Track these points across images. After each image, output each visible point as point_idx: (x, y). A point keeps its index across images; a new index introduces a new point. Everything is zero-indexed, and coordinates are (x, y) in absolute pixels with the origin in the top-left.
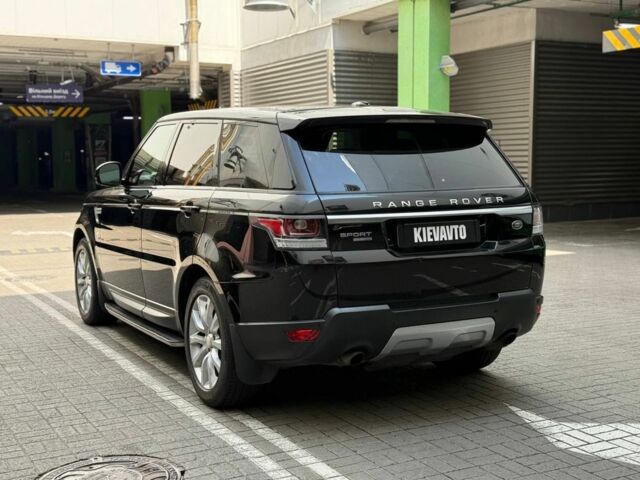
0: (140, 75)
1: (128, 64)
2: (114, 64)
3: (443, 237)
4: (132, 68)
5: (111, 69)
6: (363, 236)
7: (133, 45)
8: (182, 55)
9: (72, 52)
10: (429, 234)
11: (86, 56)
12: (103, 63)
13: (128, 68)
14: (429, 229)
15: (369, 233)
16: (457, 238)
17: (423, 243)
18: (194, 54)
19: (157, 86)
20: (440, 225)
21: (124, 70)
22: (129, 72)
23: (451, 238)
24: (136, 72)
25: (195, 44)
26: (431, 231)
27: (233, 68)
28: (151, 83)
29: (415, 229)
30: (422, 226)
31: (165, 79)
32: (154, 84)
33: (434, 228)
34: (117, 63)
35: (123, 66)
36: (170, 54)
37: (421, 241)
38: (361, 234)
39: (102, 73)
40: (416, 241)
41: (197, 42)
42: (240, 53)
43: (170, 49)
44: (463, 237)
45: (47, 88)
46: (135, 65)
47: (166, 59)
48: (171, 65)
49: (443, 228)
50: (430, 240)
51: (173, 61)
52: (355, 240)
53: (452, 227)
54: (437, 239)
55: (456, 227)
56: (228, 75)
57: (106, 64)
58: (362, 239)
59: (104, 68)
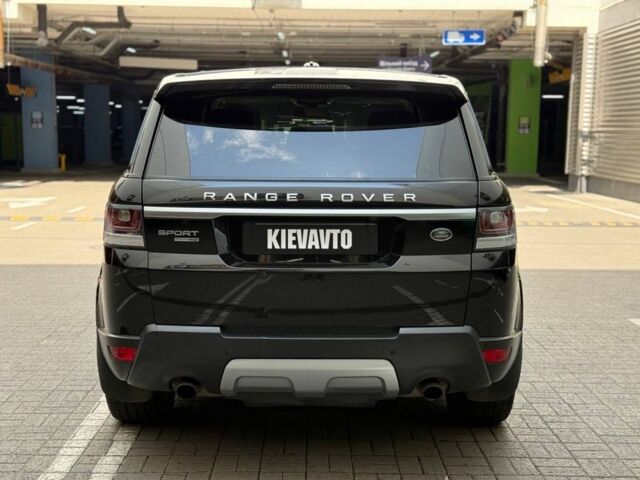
0: (484, 43)
1: (472, 33)
2: (457, 34)
3: (314, 244)
4: (475, 37)
5: (455, 39)
6: (186, 236)
7: (479, 12)
8: (530, 20)
9: (424, 24)
10: (291, 238)
11: (434, 27)
12: (446, 33)
13: (472, 37)
14: (291, 232)
15: (195, 232)
16: (335, 246)
17: (281, 250)
18: (542, 17)
19: (518, 54)
20: (309, 228)
21: (468, 39)
22: (472, 40)
23: (325, 246)
24: (480, 40)
25: (543, 7)
26: (295, 235)
27: (589, 31)
28: (512, 52)
29: (270, 231)
30: (280, 228)
31: (523, 47)
32: (516, 52)
33: (299, 231)
34: (461, 32)
35: (467, 34)
36: (518, 20)
37: (277, 247)
38: (184, 233)
39: (444, 43)
40: (270, 247)
41: (546, 4)
42: (598, 14)
43: (519, 14)
44: (347, 245)
45: (397, 61)
46: (480, 33)
47: (514, 25)
48: (518, 30)
49: (314, 232)
50: (291, 246)
51: (521, 27)
52: (176, 240)
53: (328, 232)
54: (302, 246)
55: (336, 232)
56: (582, 39)
57: (450, 34)
58: (186, 240)
59: (446, 38)
